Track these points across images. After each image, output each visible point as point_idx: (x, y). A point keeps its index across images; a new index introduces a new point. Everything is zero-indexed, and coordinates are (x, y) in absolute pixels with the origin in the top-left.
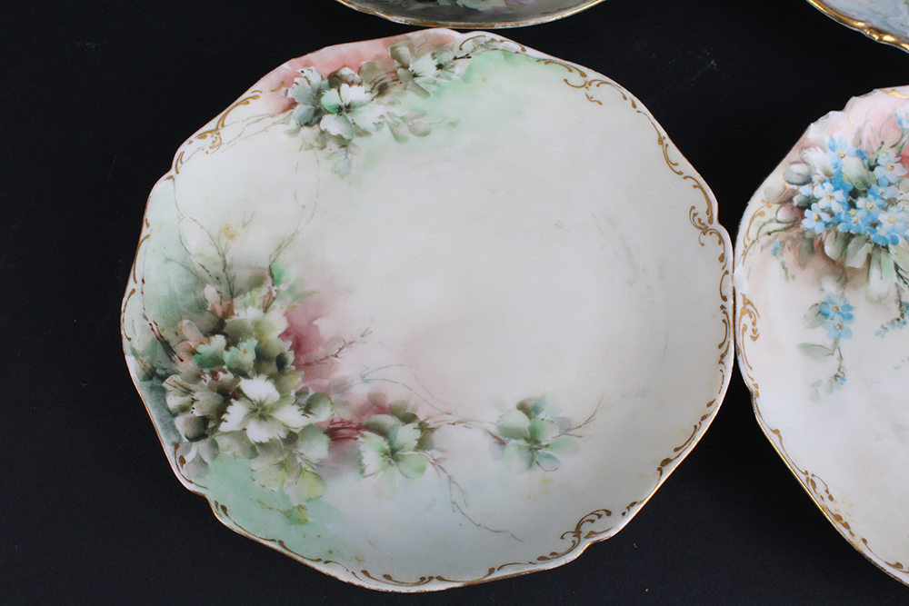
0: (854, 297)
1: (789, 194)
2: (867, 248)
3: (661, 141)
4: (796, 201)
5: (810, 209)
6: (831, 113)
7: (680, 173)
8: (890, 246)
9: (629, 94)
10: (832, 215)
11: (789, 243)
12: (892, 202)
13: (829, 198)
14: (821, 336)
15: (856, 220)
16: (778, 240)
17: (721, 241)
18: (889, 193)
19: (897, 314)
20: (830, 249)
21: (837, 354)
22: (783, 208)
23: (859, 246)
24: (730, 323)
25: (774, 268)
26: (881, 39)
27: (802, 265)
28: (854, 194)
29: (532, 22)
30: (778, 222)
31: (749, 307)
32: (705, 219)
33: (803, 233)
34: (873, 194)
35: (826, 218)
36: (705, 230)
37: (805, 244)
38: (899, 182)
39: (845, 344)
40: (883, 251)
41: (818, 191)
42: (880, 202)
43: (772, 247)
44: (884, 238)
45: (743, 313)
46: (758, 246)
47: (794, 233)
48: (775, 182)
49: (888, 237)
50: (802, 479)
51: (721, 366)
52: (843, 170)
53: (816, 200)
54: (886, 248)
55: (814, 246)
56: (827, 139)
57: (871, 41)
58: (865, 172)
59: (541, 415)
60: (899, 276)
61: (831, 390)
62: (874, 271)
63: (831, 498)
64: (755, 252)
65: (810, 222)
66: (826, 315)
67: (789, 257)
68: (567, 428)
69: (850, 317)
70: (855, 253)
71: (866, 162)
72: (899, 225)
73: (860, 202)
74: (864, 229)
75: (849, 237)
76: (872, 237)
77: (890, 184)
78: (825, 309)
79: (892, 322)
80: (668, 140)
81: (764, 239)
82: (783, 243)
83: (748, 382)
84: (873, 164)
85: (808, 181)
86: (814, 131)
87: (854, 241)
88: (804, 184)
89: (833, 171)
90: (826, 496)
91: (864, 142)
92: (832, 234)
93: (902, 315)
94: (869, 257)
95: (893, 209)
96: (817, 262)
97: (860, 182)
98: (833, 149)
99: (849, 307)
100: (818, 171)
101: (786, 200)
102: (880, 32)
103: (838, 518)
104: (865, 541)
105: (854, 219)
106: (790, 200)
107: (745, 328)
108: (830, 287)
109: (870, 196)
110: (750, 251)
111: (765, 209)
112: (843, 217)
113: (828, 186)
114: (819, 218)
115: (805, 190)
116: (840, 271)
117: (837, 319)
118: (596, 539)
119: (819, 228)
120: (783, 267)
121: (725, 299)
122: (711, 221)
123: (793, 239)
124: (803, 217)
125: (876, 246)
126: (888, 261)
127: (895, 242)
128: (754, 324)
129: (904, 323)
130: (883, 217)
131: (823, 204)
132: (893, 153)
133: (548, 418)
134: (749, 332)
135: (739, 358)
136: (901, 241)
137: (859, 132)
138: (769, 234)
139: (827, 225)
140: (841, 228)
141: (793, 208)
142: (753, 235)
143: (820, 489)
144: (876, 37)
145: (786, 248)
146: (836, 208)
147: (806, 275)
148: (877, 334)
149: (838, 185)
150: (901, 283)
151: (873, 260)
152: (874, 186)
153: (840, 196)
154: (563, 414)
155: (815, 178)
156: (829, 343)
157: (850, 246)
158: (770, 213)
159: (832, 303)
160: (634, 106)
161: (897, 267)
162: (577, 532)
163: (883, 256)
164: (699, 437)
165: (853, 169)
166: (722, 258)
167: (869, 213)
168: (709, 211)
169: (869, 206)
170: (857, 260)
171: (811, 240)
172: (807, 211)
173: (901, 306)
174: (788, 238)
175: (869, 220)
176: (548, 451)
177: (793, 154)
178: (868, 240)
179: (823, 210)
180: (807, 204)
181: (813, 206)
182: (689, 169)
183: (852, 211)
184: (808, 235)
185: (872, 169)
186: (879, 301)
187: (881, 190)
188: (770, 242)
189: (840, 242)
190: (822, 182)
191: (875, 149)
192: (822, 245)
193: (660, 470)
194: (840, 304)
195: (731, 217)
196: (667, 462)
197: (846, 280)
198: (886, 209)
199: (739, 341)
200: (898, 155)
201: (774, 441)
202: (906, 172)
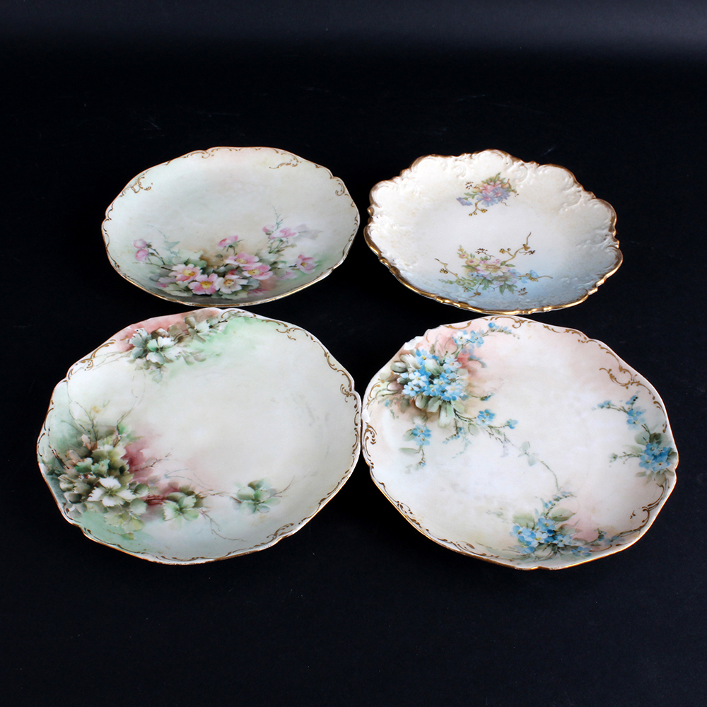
0: (431, 426)
1: (395, 377)
2: (439, 403)
3: (326, 355)
4: (399, 380)
5: (407, 384)
6: (416, 337)
7: (336, 369)
8: (452, 401)
9: (309, 334)
10: (420, 387)
11: (395, 401)
12: (453, 380)
13: (417, 379)
14: (413, 444)
15: (434, 389)
16: (388, 399)
17: (355, 398)
18: (451, 376)
19: (455, 433)
20: (418, 404)
21: (421, 452)
22: (391, 384)
23: (435, 402)
24: (360, 435)
25: (386, 413)
27: (403, 411)
28: (432, 377)
29: (259, 302)
30: (389, 390)
31: (370, 429)
32: (348, 390)
33: (404, 396)
34: (443, 377)
35: (416, 389)
36: (348, 395)
37: (405, 402)
38: (457, 371)
39: (426, 448)
40: (448, 404)
41: (411, 376)
42: (446, 381)
43: (385, 402)
44: (448, 398)
45: (367, 431)
46: (376, 401)
47: (398, 396)
48: (386, 370)
49: (451, 397)
50: (395, 504)
51: (353, 455)
52: (426, 366)
53: (411, 381)
54: (450, 402)
55: (410, 403)
56: (415, 350)
57: (439, 303)
58: (438, 367)
59: (261, 489)
60: (456, 415)
61: (417, 469)
62: (443, 413)
63: (411, 513)
64: (375, 405)
65: (407, 390)
66: (416, 435)
67: (395, 408)
68: (274, 493)
69: (429, 435)
70: (433, 405)
71: (438, 361)
72: (457, 391)
73: (435, 381)
74: (437, 393)
75: (429, 398)
76: (442, 397)
77: (452, 372)
78: (415, 432)
79: (452, 436)
80: (329, 354)
81: (380, 398)
82: (392, 401)
83: (368, 463)
84: (442, 362)
85: (405, 371)
86: (407, 346)
87: (432, 400)
88: (403, 372)
89: (420, 366)
90: (408, 512)
91: (437, 352)
92: (420, 397)
93: (457, 433)
94: (440, 407)
95: (453, 384)
96: (411, 410)
97: (435, 371)
98: (419, 355)
99: (429, 431)
100: (411, 366)
101: (393, 380)
102: (442, 298)
103: (414, 521)
104: (427, 530)
105: (432, 389)
106: (396, 380)
107: (368, 438)
108: (419, 422)
109: (441, 378)
110: (372, 403)
111: (380, 384)
112: (426, 388)
113: (417, 374)
114: (413, 389)
115: (404, 376)
116: (424, 414)
117: (422, 436)
118: (285, 535)
119: (412, 394)
120: (392, 412)
121: (357, 425)
122: (351, 390)
123: (397, 399)
124: (403, 389)
125: (444, 401)
126: (450, 408)
127: (454, 399)
128: (373, 437)
129: (459, 437)
130: (448, 388)
131: (415, 382)
132: (453, 357)
133: (265, 489)
134: (370, 440)
135: (363, 451)
136: (458, 398)
137: (433, 346)
138: (383, 396)
139: (417, 392)
140: (424, 394)
141: (397, 384)
142: (373, 395)
143: (405, 509)
144: (442, 302)
145: (393, 403)
146: (422, 384)
147: (406, 415)
148: (444, 442)
149: (423, 373)
150: (457, 418)
151: (442, 408)
152: (443, 373)
153: (424, 378)
154: (273, 487)
155: (409, 370)
156: (417, 448)
157: (430, 402)
158: (384, 386)
159: (419, 429)
160: (312, 339)
161: (455, 411)
162: (276, 534)
163: (448, 406)
164: (341, 487)
165: (431, 365)
166: (356, 406)
167: (440, 386)
168: (350, 385)
169: (440, 382)
170: (433, 408)
171: (408, 400)
172: (405, 386)
173: (457, 428)
174: (394, 398)
175: (441, 389)
176: (263, 504)
177: (396, 357)
178: (439, 399)
179: (414, 385)
180: (406, 382)
181: (409, 383)
182: (339, 366)
183: (431, 386)
184: (406, 397)
185: (442, 365)
186: (445, 427)
187: (447, 375)
188: (383, 400)
189: (424, 400)
190: (414, 372)
191: (443, 355)
192: (414, 402)
193: (320, 504)
194: (424, 429)
195: (361, 387)
196: (324, 499)
197: (427, 418)
198: (450, 384)
199: (364, 443)
200: (456, 358)
201: (380, 487)
202: (460, 366)
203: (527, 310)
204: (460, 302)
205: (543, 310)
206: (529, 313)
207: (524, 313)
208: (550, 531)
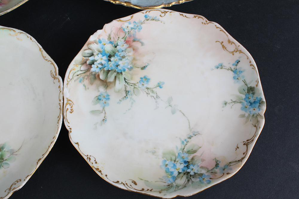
0: (110, 91)
1: (85, 61)
2: (115, 74)
3: (40, 49)
4: (88, 62)
5: (94, 64)
6: (98, 31)
7: (47, 60)
8: (123, 72)
9: (29, 36)
10: (102, 65)
11: (86, 77)
12: (123, 57)
13: (100, 59)
14: (98, 107)
15: (111, 65)
16: (82, 77)
17: (59, 81)
18: (122, 54)
19: (125, 95)
20: (102, 77)
21: (104, 112)
22: (83, 66)
23: (112, 74)
24: (62, 109)
25: (81, 86)
26: (115, 3)
27: (91, 84)
28: (110, 56)
30: (81, 71)
31: (70, 102)
32: (54, 74)
33: (92, 73)
34: (117, 55)
35: (100, 66)
36: (55, 78)
37: (92, 77)
38: (126, 50)
39: (107, 108)
40: (120, 74)
41: (96, 58)
42: (119, 58)
43: (79, 80)
44: (121, 70)
45: (66, 104)
46: (73, 80)
47: (88, 73)
48: (79, 57)
49: (122, 69)
50: (85, 158)
51: (58, 124)
52: (105, 49)
53: (96, 61)
54: (121, 73)
55: (96, 77)
56: (98, 40)
57: (112, 3)
58: (113, 48)
59: (4, 150)
60: (126, 82)
61: (101, 125)
62: (117, 82)
63: (96, 163)
64: (72, 83)
65: (94, 68)
66: (100, 100)
67: (86, 82)
68: (12, 152)
69: (109, 99)
70: (111, 77)
71: (113, 45)
72: (126, 64)
73: (112, 59)
74: (114, 68)
75: (108, 71)
76: (117, 70)
77: (122, 51)
78: (100, 97)
79: (123, 98)
80: (42, 49)
81: (76, 78)
82: (84, 78)
83: (68, 128)
84: (116, 45)
85: (92, 55)
86: (92, 38)
87: (110, 72)
88: (91, 56)
89: (101, 50)
90: (94, 162)
91: (112, 39)
92: (102, 71)
93: (127, 95)
94: (115, 77)
95: (124, 60)
96: (97, 82)
97: (112, 52)
98: (100, 42)
99: (108, 96)
100: (96, 51)
101: (84, 63)
103: (97, 169)
104: (106, 176)
105: (110, 65)
106: (86, 62)
107: (68, 109)
108: (102, 89)
109: (116, 56)
110: (70, 83)
111: (75, 67)
112: (106, 65)
113: (100, 55)
114: (98, 67)
115: (91, 58)
116: (105, 84)
117: (104, 100)
118: (15, 190)
119: (98, 70)
120: (84, 86)
121: (60, 101)
122: (56, 75)
123: (88, 76)
124: (91, 67)
125: (118, 73)
126: (122, 77)
127: (124, 70)
128: (71, 107)
129: (127, 98)
130: (120, 63)
131: (98, 62)
132: (123, 40)
133: (7, 150)
134: (69, 110)
135: (64, 120)
136: (127, 70)
137: (110, 35)
138: (78, 75)
139: (100, 69)
140: (106, 69)
141: (87, 65)
142: (71, 77)
143: (92, 160)
145: (85, 79)
146: (103, 62)
147: (94, 86)
148: (118, 103)
149: (104, 54)
150: (126, 84)
151: (117, 78)
152: (117, 53)
153: (105, 58)
154: (12, 148)
155: (94, 54)
156: (101, 109)
157: (109, 74)
158: (78, 68)
159: (102, 95)
160: (31, 39)
161: (125, 79)
162: (10, 189)
163: (120, 76)
164: (50, 150)
165: (109, 48)
166: (59, 87)
167: (115, 62)
168: (55, 72)
169: (115, 60)
170: (111, 79)
171: (95, 75)
172: (93, 65)
173: (126, 92)
174: (86, 75)
175: (116, 64)
176: (6, 162)
177: (85, 47)
178: (115, 71)
179: (99, 64)
180: (93, 63)
181: (95, 63)
182: (49, 58)
183: (110, 62)
184: (93, 73)
185: (116, 47)
186: (119, 92)
187: (119, 54)
188: (78, 78)
189: (105, 74)
190: (98, 54)
191: (116, 40)
192: (99, 76)
193: (37, 163)
194: (105, 95)
195: (62, 73)
196: (40, 159)
197: (107, 86)
198: (121, 60)
199: (65, 114)
200: (125, 41)
201: (76, 146)
202: (128, 46)
203: (169, 4)
204: (126, 2)
205: (179, 3)
206: (170, 5)
207: (167, 6)
208: (185, 162)
